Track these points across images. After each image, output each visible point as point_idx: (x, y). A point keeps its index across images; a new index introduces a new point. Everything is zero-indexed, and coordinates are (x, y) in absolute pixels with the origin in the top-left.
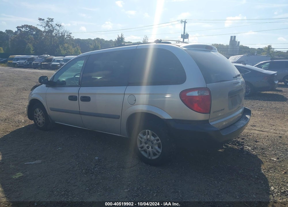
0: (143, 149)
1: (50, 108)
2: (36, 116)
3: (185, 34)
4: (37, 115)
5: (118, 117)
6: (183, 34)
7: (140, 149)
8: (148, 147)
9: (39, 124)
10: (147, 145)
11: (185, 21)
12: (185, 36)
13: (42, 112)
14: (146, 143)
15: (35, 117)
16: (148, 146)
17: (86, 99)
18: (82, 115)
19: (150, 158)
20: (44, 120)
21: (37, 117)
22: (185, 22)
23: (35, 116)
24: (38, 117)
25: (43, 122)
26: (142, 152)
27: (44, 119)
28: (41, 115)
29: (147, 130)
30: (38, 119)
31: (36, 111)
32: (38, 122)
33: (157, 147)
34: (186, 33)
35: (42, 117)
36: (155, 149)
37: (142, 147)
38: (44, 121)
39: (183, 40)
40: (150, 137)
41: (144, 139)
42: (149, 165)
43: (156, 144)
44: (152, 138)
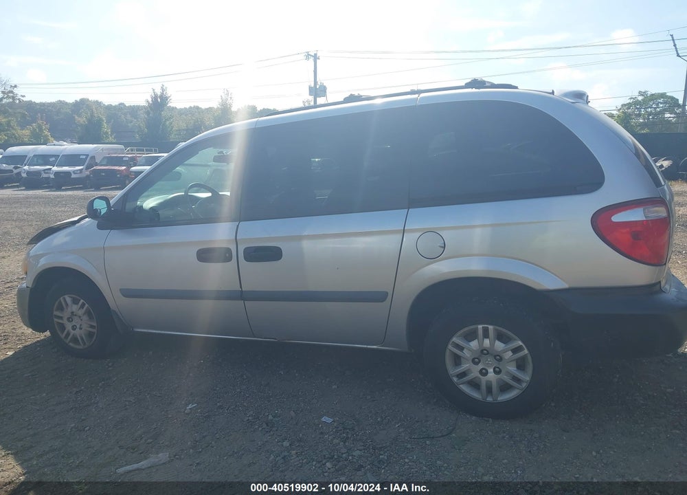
0: (465, 379)
1: (120, 290)
2: (61, 318)
3: (318, 87)
4: (66, 314)
5: (380, 297)
6: (313, 86)
7: (455, 379)
8: (484, 372)
9: (75, 340)
10: (480, 366)
11: (316, 54)
12: (318, 90)
13: (87, 305)
14: (475, 361)
15: (60, 321)
16: (483, 369)
17: (265, 254)
18: (246, 302)
19: (489, 399)
20: (92, 327)
21: (65, 321)
22: (316, 58)
23: (55, 320)
24: (70, 320)
25: (90, 335)
26: (461, 386)
27: (95, 324)
28: (81, 312)
29: (480, 327)
30: (69, 326)
31: (60, 303)
32: (68, 334)
33: (512, 368)
34: (319, 83)
35: (85, 318)
36: (508, 373)
37: (463, 374)
38: (95, 330)
39: (315, 101)
40: (492, 344)
41: (470, 350)
42: (491, 420)
43: (514, 360)
44: (499, 346)
